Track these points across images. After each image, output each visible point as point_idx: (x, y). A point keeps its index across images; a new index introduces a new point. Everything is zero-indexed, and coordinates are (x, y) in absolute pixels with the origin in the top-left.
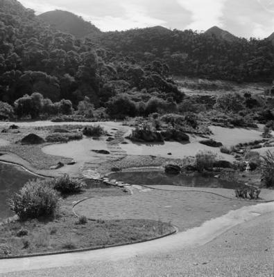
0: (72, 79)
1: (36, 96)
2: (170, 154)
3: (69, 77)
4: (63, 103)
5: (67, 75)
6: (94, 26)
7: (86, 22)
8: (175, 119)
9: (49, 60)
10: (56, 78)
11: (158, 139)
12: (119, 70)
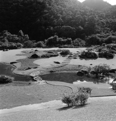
0: (82, 28)
1: (55, 37)
2: (91, 65)
3: (81, 27)
4: (68, 40)
5: (80, 27)
6: (108, 3)
7: (105, 2)
8: (111, 47)
9: (74, 21)
10: (74, 28)
11: (94, 57)
12: (107, 23)
